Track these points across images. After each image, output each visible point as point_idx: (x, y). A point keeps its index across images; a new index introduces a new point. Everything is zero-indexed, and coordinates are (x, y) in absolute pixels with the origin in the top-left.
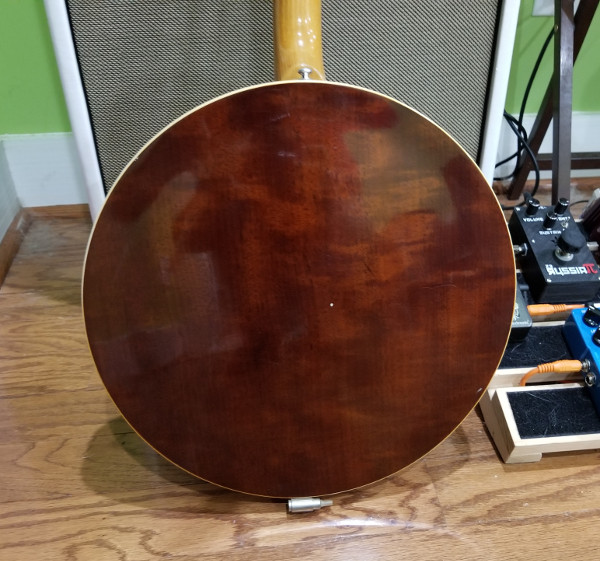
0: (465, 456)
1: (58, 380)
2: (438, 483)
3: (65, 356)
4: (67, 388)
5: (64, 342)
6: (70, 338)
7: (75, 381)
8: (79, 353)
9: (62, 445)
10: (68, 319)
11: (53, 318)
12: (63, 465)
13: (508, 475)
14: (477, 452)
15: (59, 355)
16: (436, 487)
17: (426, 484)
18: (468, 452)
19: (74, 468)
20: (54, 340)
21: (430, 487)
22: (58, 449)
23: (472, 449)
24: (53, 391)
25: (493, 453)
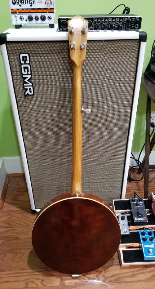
0: (112, 264)
1: (20, 235)
2: (105, 271)
3: (21, 228)
4: (23, 238)
5: (21, 223)
6: (22, 222)
7: (24, 236)
8: (25, 227)
9: (23, 255)
10: (21, 215)
11: (18, 214)
12: (23, 261)
13: (121, 270)
14: (115, 263)
15: (20, 227)
16: (105, 272)
17: (103, 271)
18: (113, 263)
19: (26, 262)
20: (18, 222)
21: (103, 272)
22: (22, 256)
23: (115, 262)
24: (19, 239)
25: (119, 263)
